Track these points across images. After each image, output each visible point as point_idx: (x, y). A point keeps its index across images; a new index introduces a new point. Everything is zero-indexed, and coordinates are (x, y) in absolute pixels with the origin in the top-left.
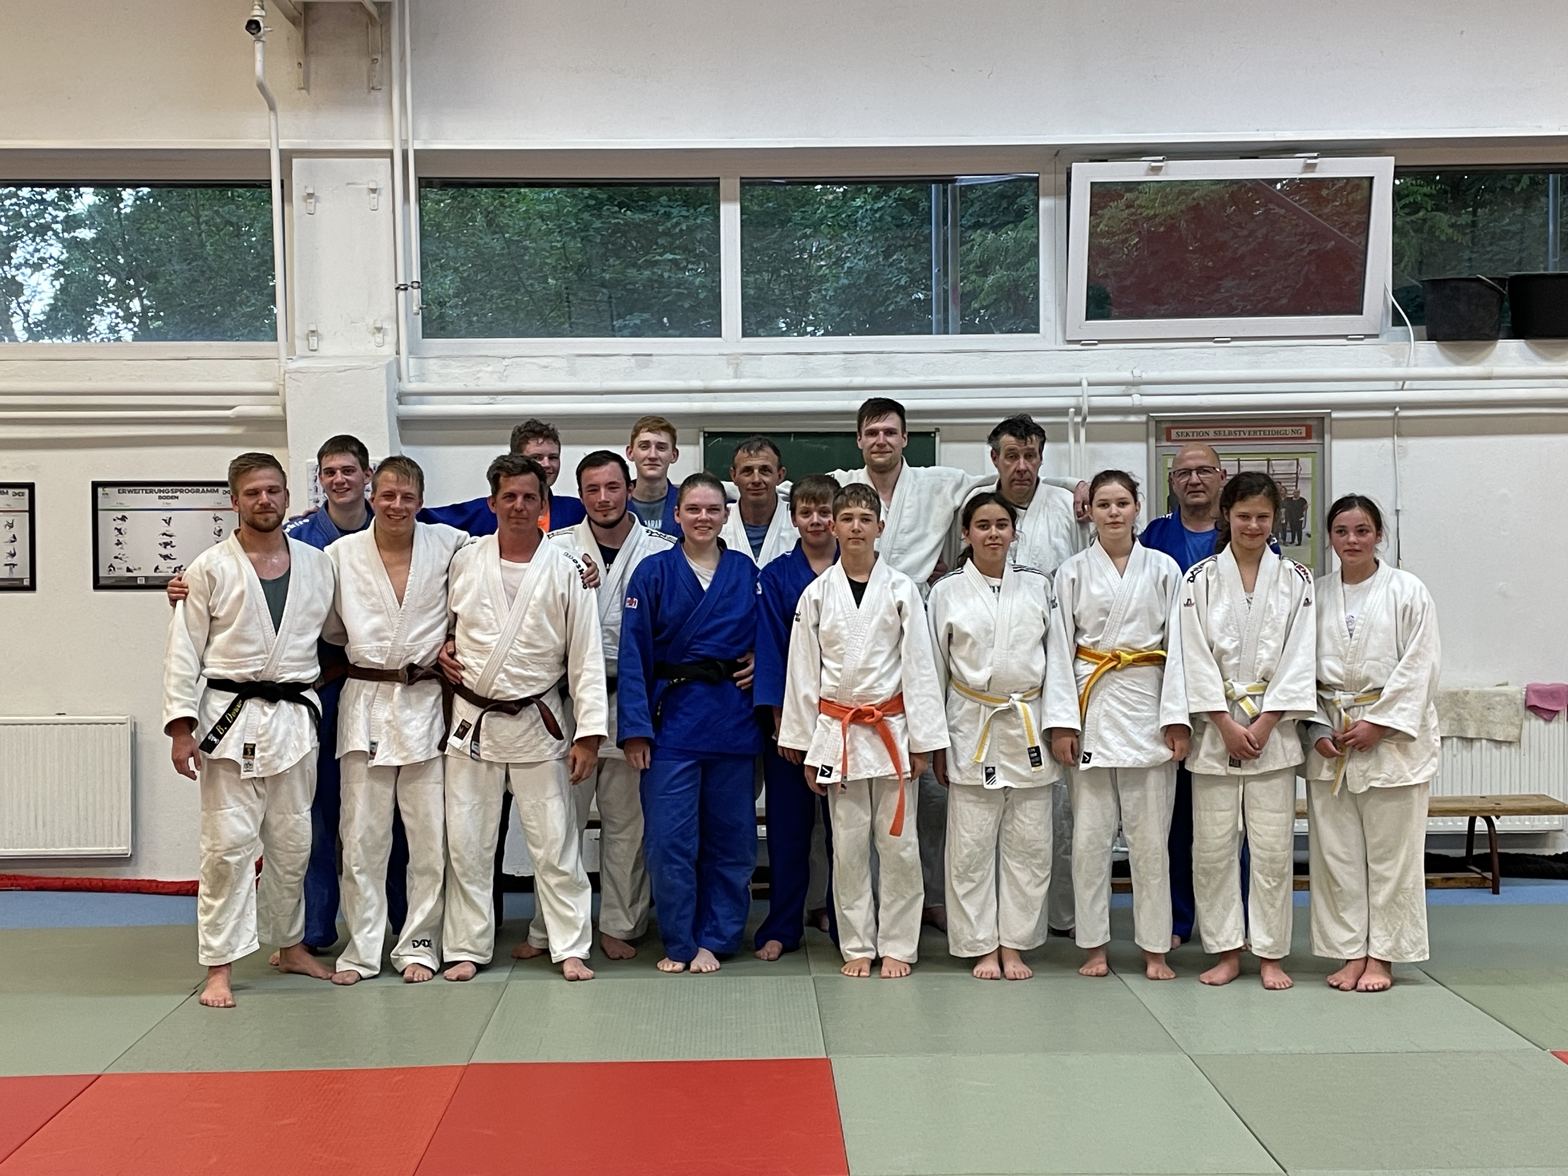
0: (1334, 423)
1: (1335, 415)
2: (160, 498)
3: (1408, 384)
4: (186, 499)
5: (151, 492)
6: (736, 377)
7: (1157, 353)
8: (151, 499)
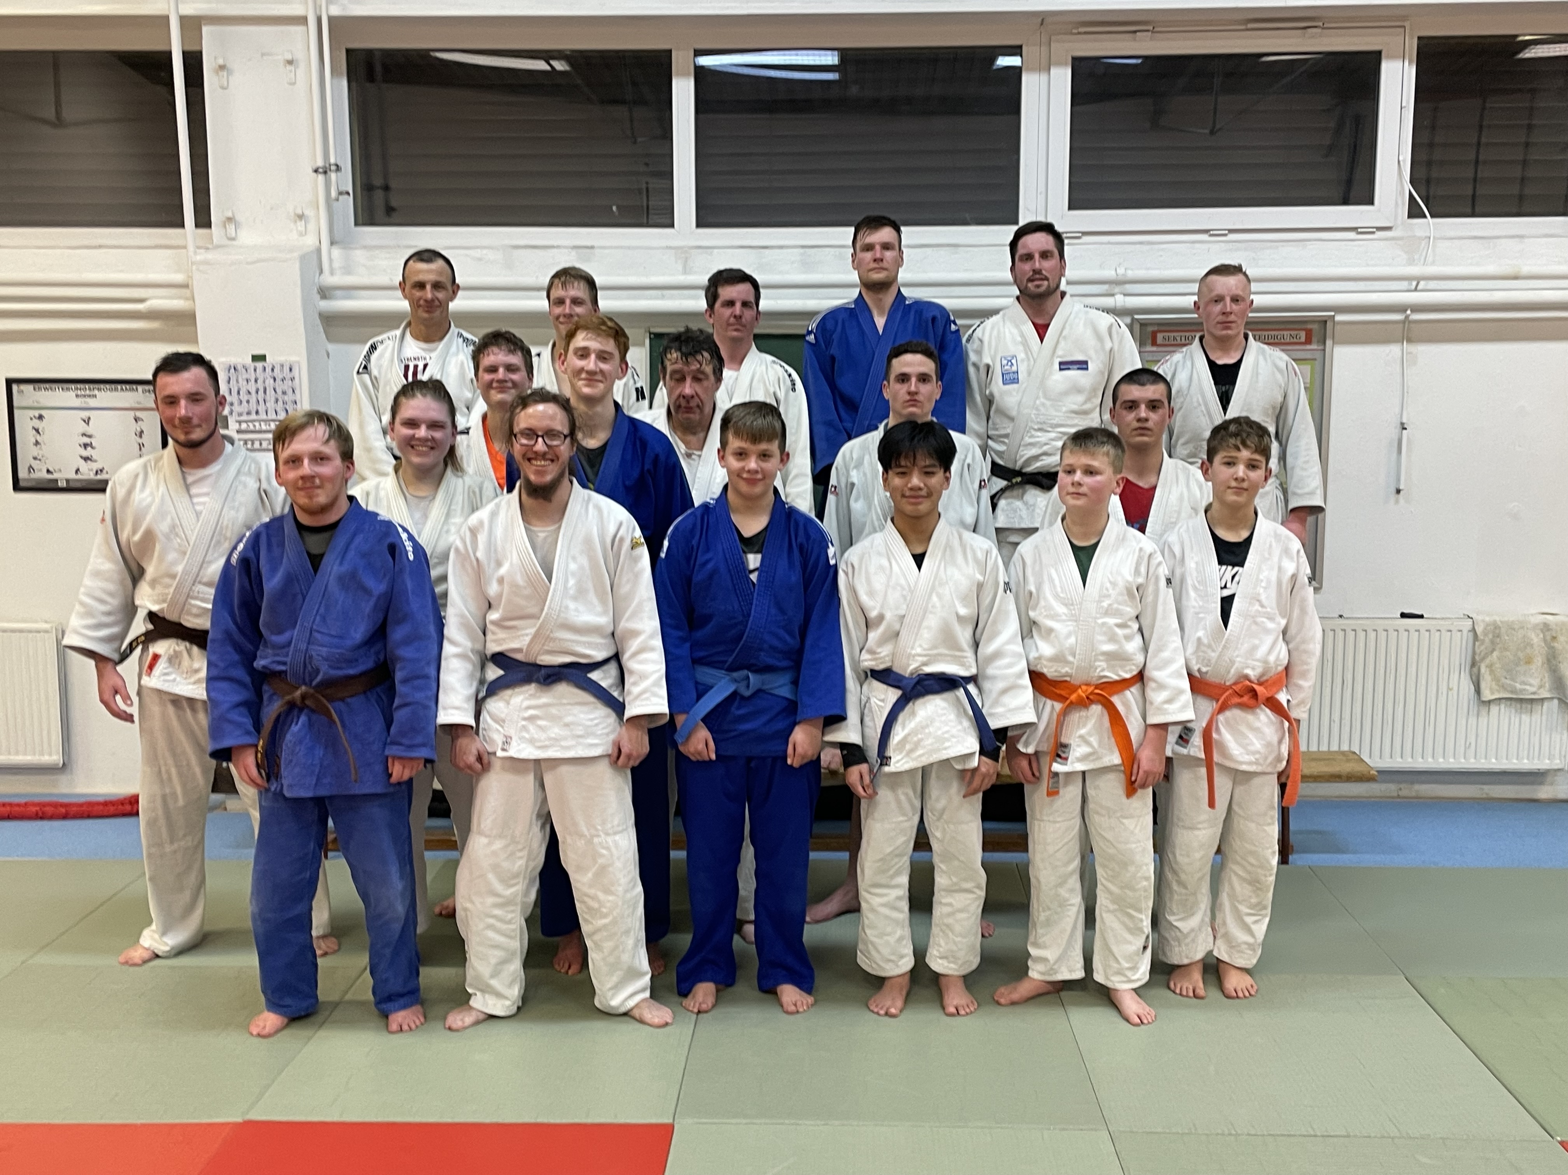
0: (1337, 328)
1: (1339, 318)
2: (77, 396)
3: (1422, 285)
4: (105, 397)
5: (68, 389)
6: (685, 272)
7: (1145, 248)
8: (67, 397)
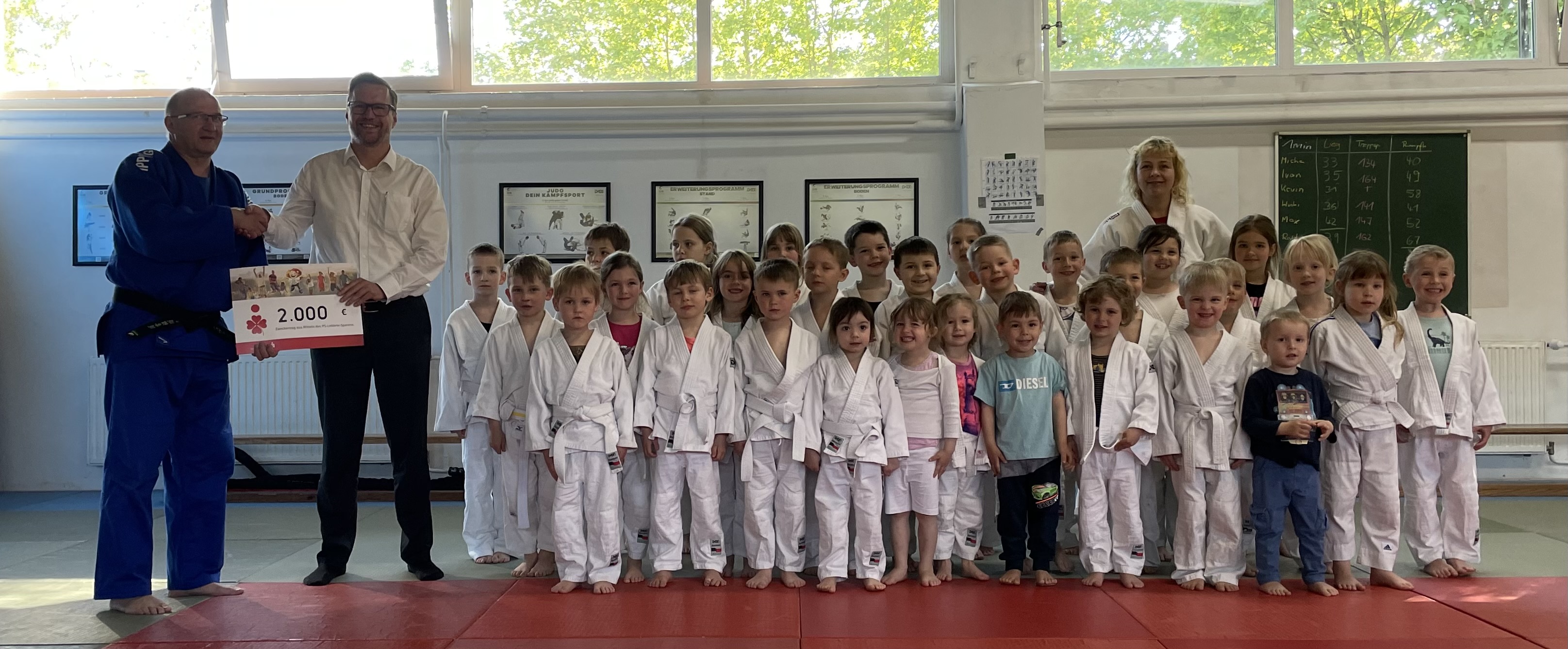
2: (855, 191)
4: (875, 191)
5: (849, 187)
6: (1303, 89)
8: (846, 191)
